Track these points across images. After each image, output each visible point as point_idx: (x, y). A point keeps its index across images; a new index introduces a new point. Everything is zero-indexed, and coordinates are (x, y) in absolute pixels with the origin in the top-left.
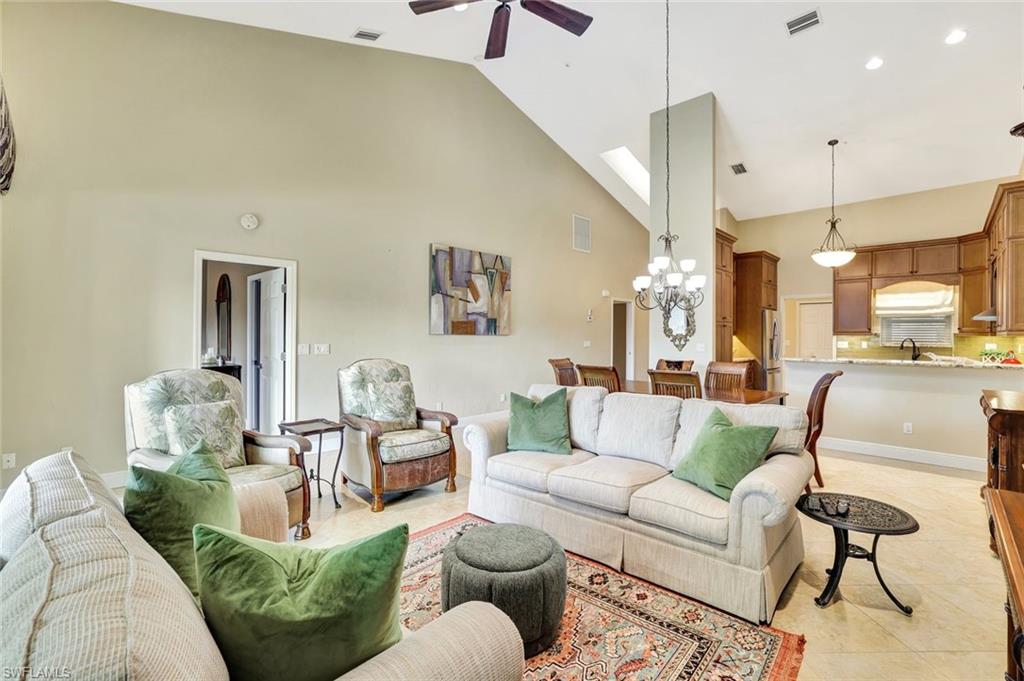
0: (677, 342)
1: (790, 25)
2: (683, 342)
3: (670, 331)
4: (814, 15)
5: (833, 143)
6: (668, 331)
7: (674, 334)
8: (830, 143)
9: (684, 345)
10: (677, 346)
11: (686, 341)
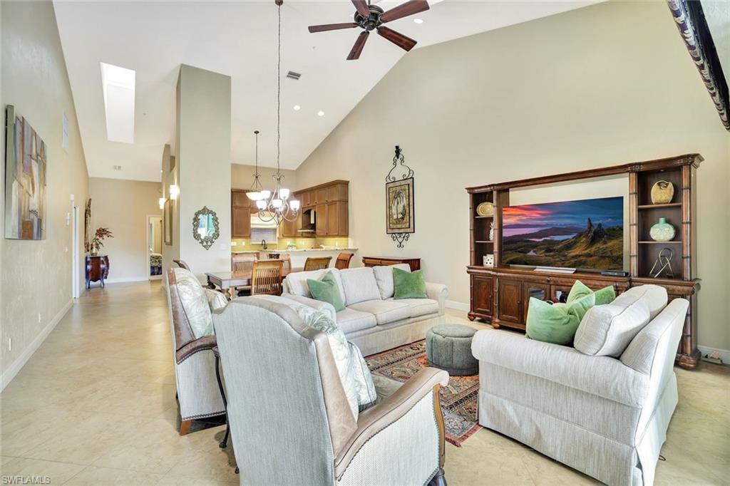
0: (205, 244)
1: (290, 73)
2: (209, 243)
3: (199, 235)
4: (299, 75)
5: (257, 132)
6: (197, 236)
7: (202, 237)
8: (255, 132)
9: (210, 246)
10: (205, 246)
11: (212, 242)
